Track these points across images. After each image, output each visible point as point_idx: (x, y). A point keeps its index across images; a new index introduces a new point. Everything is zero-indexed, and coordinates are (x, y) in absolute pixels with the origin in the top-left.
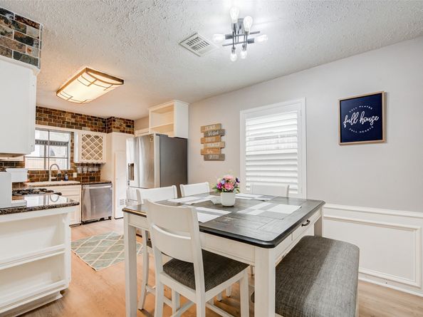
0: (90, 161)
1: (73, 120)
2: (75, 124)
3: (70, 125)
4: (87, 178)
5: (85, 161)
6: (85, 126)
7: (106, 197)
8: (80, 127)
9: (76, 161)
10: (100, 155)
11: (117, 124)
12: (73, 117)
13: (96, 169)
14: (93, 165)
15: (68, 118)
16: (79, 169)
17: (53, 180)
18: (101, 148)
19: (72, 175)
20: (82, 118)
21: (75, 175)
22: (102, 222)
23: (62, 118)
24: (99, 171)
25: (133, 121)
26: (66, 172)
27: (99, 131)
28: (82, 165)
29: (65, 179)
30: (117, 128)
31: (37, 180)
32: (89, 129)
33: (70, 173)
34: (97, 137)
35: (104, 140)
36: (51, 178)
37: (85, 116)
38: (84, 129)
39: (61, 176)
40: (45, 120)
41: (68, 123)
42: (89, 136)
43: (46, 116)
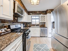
0: (42, 22)
3: (38, 14)
4: (42, 26)
5: (41, 22)
8: (40, 14)
10: (45, 20)
11: (48, 11)
12: (39, 12)
13: (44, 24)
14: (43, 23)
15: (38, 13)
16: (40, 24)
18: (45, 18)
21: (40, 25)
25: (53, 9)
28: (41, 23)
30: (49, 12)
31: (34, 26)
32: (42, 14)
34: (44, 16)
35: (46, 16)
36: (36, 26)
37: (41, 11)
39: (37, 25)
42: (42, 16)
43: (34, 13)
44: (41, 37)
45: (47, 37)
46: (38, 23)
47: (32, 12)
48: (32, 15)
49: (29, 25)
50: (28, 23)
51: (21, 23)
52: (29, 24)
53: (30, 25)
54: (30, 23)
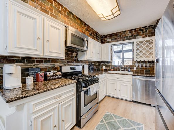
1: (130, 34)
2: (131, 36)
3: (128, 38)
4: (143, 71)
6: (138, 35)
8: (134, 37)
9: (135, 59)
10: (151, 54)
12: (130, 32)
15: (128, 34)
19: (133, 68)
20: (135, 31)
21: (135, 69)
22: (149, 107)
23: (124, 35)
24: (153, 66)
27: (149, 36)
28: (138, 62)
29: (128, 71)
32: (141, 36)
33: (131, 68)
34: (148, 41)
35: (154, 42)
36: (121, 69)
37: (138, 28)
38: (138, 38)
39: (126, 69)
40: (116, 39)
41: (127, 37)
42: (141, 42)
43: (116, 37)
44: (135, 102)
46: (130, 63)
47: (111, 36)
48: (110, 42)
49: (104, 67)
50: (104, 62)
51: (84, 62)
52: (106, 66)
53: (107, 68)
54: (108, 62)
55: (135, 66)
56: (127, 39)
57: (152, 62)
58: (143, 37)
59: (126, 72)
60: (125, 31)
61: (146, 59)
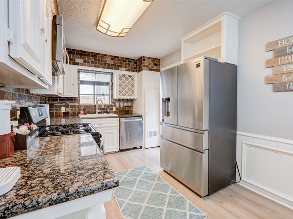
0: (125, 97)
1: (112, 62)
2: (114, 65)
3: (110, 67)
4: (123, 111)
5: (121, 97)
6: (121, 66)
7: (139, 128)
8: (117, 67)
9: (115, 97)
10: (133, 92)
11: (146, 63)
12: (112, 59)
13: (129, 104)
14: (128, 100)
15: (109, 61)
16: (117, 104)
17: (99, 113)
18: (133, 86)
19: (112, 109)
20: (118, 60)
21: (114, 109)
22: (135, 150)
23: (104, 61)
24: (132, 106)
25: (159, 60)
26: (108, 106)
27: (132, 71)
28: (119, 100)
29: (107, 112)
30: (147, 66)
31: (89, 113)
32: (125, 69)
33: (110, 107)
34: (130, 76)
35: (136, 79)
36: (97, 111)
37: (121, 58)
38: (121, 70)
40: (92, 62)
41: (109, 64)
42: (124, 76)
44: (122, 150)
45: (141, 147)
47: (83, 54)
50: (61, 99)
53: (69, 110)
54: (72, 99)
55: (115, 106)
56: (108, 68)
57: (131, 101)
58: (126, 71)
59: (105, 115)
60: (106, 55)
61: (129, 97)
